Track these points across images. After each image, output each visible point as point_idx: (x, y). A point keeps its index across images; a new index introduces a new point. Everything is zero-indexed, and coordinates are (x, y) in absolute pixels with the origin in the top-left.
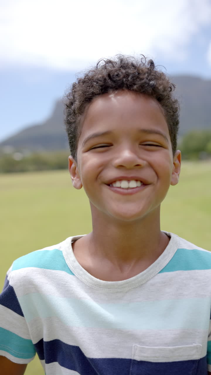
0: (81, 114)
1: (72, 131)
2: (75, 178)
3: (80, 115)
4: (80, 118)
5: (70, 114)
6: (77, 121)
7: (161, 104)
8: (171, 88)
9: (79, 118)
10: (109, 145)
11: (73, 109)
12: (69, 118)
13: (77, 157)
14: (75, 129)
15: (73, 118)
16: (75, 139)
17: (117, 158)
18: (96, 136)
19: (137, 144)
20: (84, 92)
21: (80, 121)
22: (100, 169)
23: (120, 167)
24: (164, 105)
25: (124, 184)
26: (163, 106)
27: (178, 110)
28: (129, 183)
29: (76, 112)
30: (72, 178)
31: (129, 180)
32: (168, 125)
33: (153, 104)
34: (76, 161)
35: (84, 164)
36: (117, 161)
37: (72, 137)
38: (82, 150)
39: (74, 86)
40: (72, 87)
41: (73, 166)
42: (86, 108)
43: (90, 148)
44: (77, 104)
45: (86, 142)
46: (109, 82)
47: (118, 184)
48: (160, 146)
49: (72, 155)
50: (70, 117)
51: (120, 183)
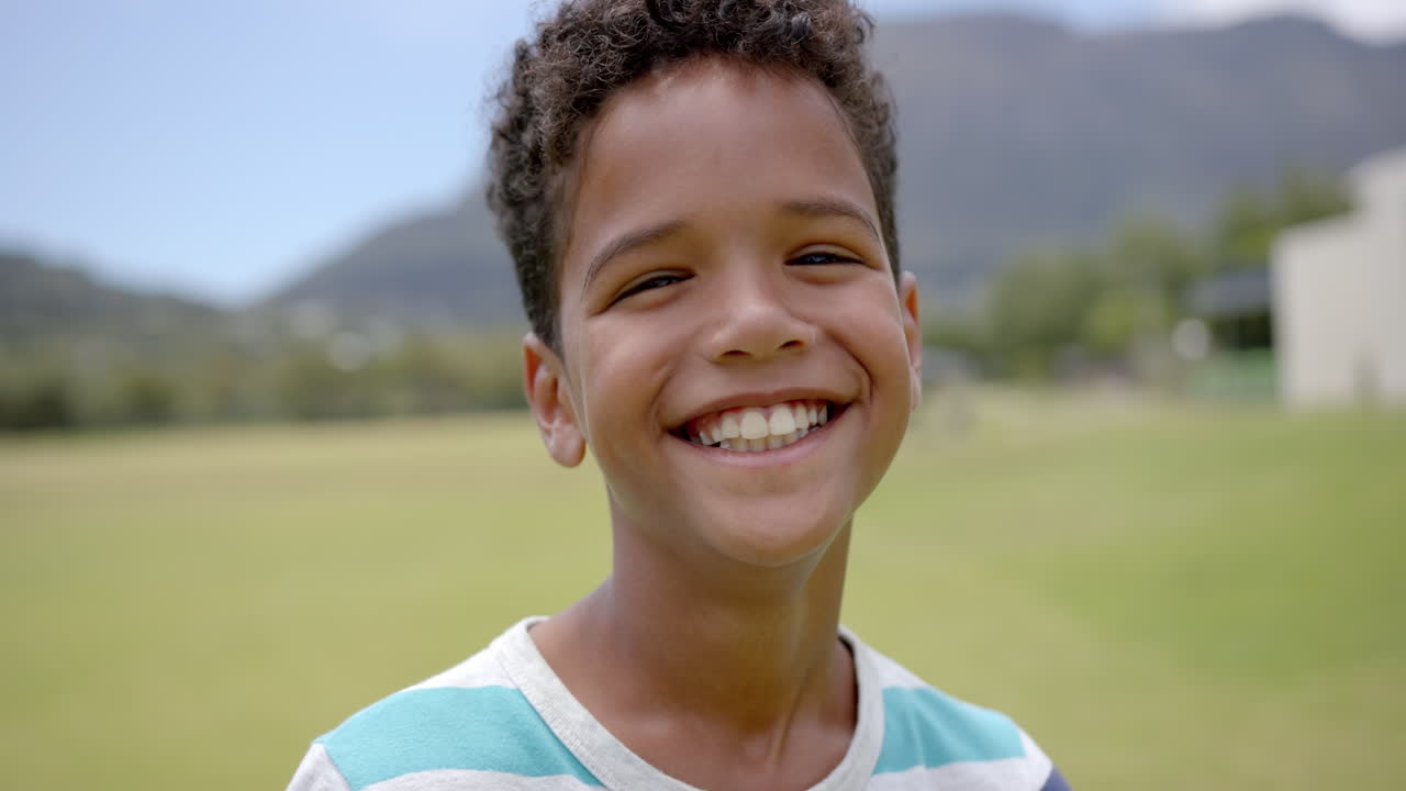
0: (561, 163)
1: (529, 233)
2: (557, 423)
3: (557, 166)
4: (558, 180)
5: (520, 168)
6: (550, 193)
7: (836, 95)
8: (859, 30)
9: (555, 183)
10: (678, 276)
11: (529, 145)
12: (514, 184)
13: (560, 337)
14: (546, 224)
15: (533, 180)
16: (546, 265)
17: (719, 324)
18: (632, 243)
19: (778, 264)
20: (571, 79)
21: (561, 190)
22: (660, 375)
23: (733, 357)
24: (848, 99)
25: (751, 425)
26: (844, 103)
27: (892, 112)
28: (768, 418)
29: (546, 157)
30: (545, 424)
31: (764, 404)
32: (868, 175)
33: (812, 99)
34: (559, 353)
35: (594, 361)
36: (721, 338)
37: (534, 257)
38: (585, 305)
39: (522, 56)
40: (512, 59)
41: (542, 375)
42: (582, 138)
43: (613, 294)
44: (546, 124)
45: (595, 271)
46: (655, 30)
47: (727, 429)
48: (856, 258)
49: (538, 331)
50: (519, 177)
51: (739, 423)
